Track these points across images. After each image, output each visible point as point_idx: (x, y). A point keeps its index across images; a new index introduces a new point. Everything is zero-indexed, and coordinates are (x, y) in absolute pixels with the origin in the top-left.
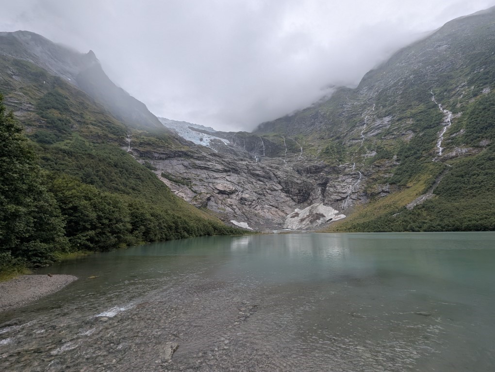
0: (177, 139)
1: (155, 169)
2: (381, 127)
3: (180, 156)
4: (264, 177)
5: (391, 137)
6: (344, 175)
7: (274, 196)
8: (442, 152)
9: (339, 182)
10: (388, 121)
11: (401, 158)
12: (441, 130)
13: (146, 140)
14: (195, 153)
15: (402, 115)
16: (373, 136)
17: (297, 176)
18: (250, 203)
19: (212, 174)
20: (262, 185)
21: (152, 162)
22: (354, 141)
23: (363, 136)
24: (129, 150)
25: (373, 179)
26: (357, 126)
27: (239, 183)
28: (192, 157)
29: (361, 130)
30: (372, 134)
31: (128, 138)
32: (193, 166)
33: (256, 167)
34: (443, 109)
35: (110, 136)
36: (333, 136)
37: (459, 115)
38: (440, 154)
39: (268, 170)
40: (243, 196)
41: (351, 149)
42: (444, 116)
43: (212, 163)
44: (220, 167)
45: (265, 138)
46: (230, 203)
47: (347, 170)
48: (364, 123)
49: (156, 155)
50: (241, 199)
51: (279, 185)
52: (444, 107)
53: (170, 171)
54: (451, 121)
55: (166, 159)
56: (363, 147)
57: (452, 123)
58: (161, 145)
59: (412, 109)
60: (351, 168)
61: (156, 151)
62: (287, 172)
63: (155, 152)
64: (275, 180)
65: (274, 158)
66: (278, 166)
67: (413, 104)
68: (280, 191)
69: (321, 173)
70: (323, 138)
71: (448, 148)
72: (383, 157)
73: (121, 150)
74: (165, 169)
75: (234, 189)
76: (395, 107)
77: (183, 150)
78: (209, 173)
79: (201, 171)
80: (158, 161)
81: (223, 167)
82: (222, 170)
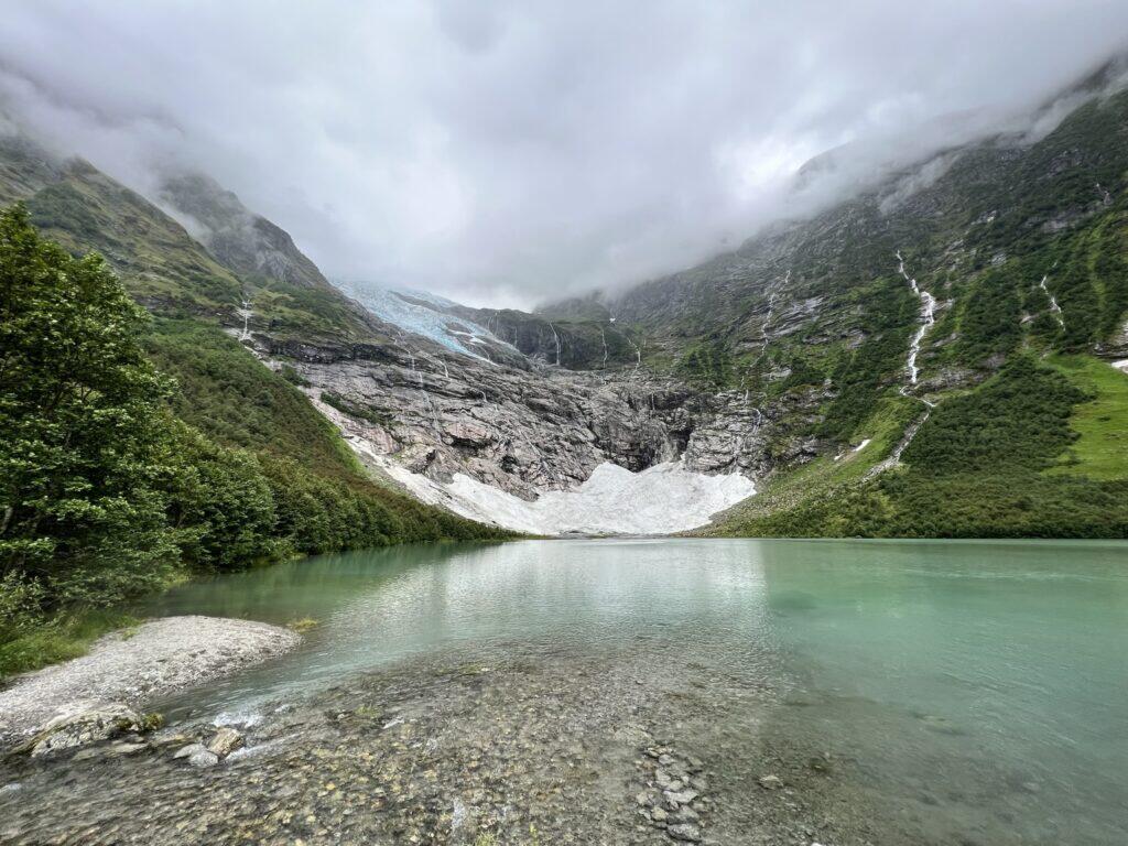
0: (361, 318)
1: (307, 385)
2: (801, 319)
3: (367, 357)
4: (556, 412)
5: (820, 340)
6: (725, 415)
7: (578, 454)
8: (918, 376)
9: (715, 429)
10: (816, 308)
11: (840, 384)
12: (914, 331)
13: (287, 315)
14: (403, 351)
15: (842, 297)
16: (785, 335)
17: (628, 413)
18: (523, 469)
19: (439, 400)
20: (551, 429)
21: (299, 367)
22: (748, 345)
23: (765, 335)
24: (246, 335)
25: (784, 425)
26: (754, 314)
27: (501, 423)
28: (395, 360)
29: (762, 323)
30: (782, 333)
31: (243, 308)
32: (397, 380)
33: (538, 390)
34: (921, 291)
35: (200, 300)
36: (703, 332)
37: (950, 303)
38: (914, 380)
39: (567, 396)
40: (510, 453)
41: (743, 360)
42: (921, 305)
43: (440, 377)
44: (458, 386)
45: (560, 326)
46: (479, 467)
47: (733, 403)
48: (768, 309)
49: (309, 352)
50: (506, 459)
51: (588, 431)
52: (921, 285)
53: (342, 390)
54: (934, 315)
55: (333, 362)
56: (765, 359)
57: (935, 319)
58: (323, 328)
59: (861, 285)
60: (740, 400)
61: (309, 342)
62: (606, 404)
63: (307, 344)
64: (580, 420)
65: (579, 373)
66: (588, 389)
67: (862, 275)
68: (590, 444)
69: (679, 409)
70: (684, 335)
71: (927, 369)
72: (803, 381)
73: (225, 337)
74: (331, 383)
75: (488, 436)
76: (829, 280)
77: (375, 343)
78: (434, 398)
79: (415, 393)
80: (314, 366)
81: (466, 387)
82: (463, 392)
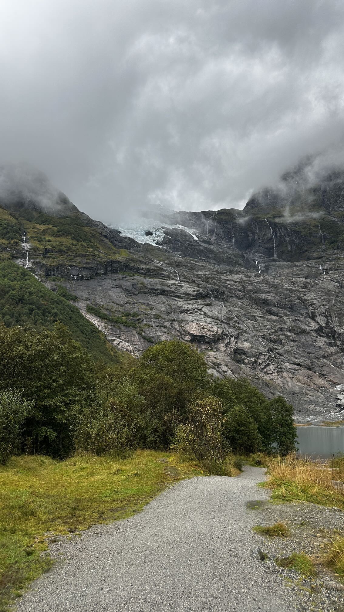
1: (76, 299)
3: (116, 272)
4: (278, 306)
7: (303, 344)
14: (142, 262)
18: (253, 359)
19: (176, 303)
20: (275, 321)
27: (229, 319)
28: (137, 271)
32: (141, 289)
33: (261, 286)
39: (287, 289)
40: (240, 345)
43: (174, 282)
44: (189, 289)
46: (215, 360)
50: (237, 351)
51: (311, 321)
53: (101, 302)
55: (91, 278)
62: (327, 294)
64: (303, 311)
65: (297, 264)
66: (308, 280)
68: (314, 334)
74: (92, 297)
75: (220, 332)
77: (120, 258)
78: (171, 302)
79: (155, 298)
81: (196, 289)
82: (194, 294)
